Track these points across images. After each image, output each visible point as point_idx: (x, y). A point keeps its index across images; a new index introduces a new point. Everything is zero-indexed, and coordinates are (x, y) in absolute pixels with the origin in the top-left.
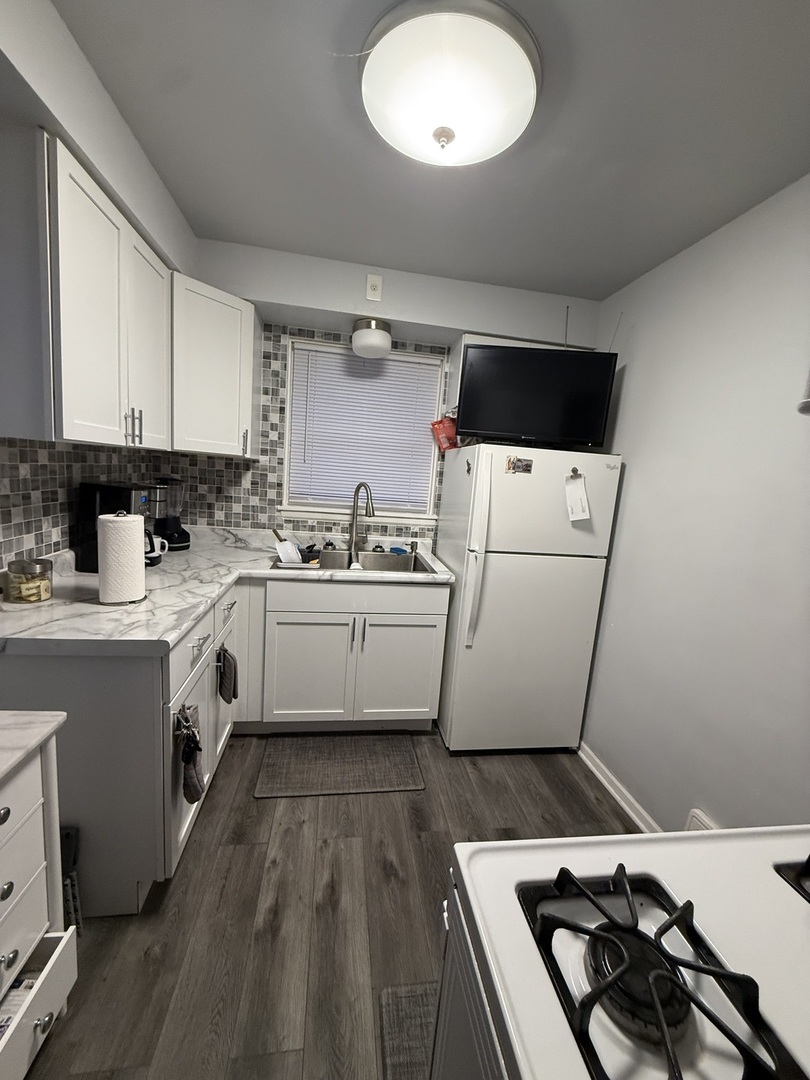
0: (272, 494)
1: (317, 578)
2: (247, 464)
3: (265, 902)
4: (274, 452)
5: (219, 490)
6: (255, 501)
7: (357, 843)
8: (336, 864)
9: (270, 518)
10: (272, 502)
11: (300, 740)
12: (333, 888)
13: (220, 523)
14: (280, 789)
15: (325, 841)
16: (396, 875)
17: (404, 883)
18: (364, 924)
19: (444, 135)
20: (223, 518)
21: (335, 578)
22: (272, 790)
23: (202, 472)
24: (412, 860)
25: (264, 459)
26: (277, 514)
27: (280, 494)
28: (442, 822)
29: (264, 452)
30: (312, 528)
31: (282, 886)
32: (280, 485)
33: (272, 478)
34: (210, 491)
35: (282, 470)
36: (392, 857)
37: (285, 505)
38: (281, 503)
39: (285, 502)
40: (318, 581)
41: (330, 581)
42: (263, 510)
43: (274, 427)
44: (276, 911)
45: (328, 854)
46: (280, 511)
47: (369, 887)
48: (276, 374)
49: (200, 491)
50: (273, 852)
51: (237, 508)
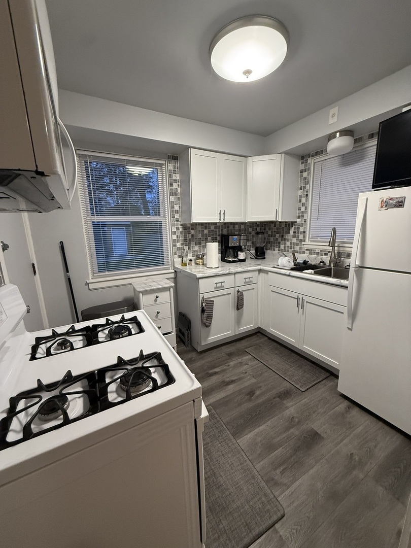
0: (301, 237)
1: (284, 273)
2: (293, 224)
3: (217, 370)
4: (303, 216)
5: (283, 236)
6: (294, 240)
7: (254, 380)
8: (240, 379)
9: (300, 248)
10: (301, 241)
11: (279, 346)
12: (232, 382)
13: (282, 250)
14: (253, 353)
15: (246, 373)
16: (251, 397)
17: (250, 400)
18: (227, 395)
19: (248, 72)
20: (283, 248)
22: (251, 352)
23: (277, 229)
24: (260, 400)
25: (299, 221)
26: (303, 246)
27: (304, 237)
29: (299, 217)
30: (318, 254)
31: (223, 371)
32: (304, 232)
33: (301, 229)
34: (280, 237)
35: (306, 225)
36: (258, 392)
37: (307, 242)
38: (304, 241)
39: (307, 240)
40: (285, 275)
41: (289, 275)
42: (297, 245)
43: (303, 205)
44: (216, 373)
45: (242, 375)
46: (304, 245)
47: (240, 390)
48: (305, 178)
49: (277, 237)
50: (232, 364)
51: (288, 244)
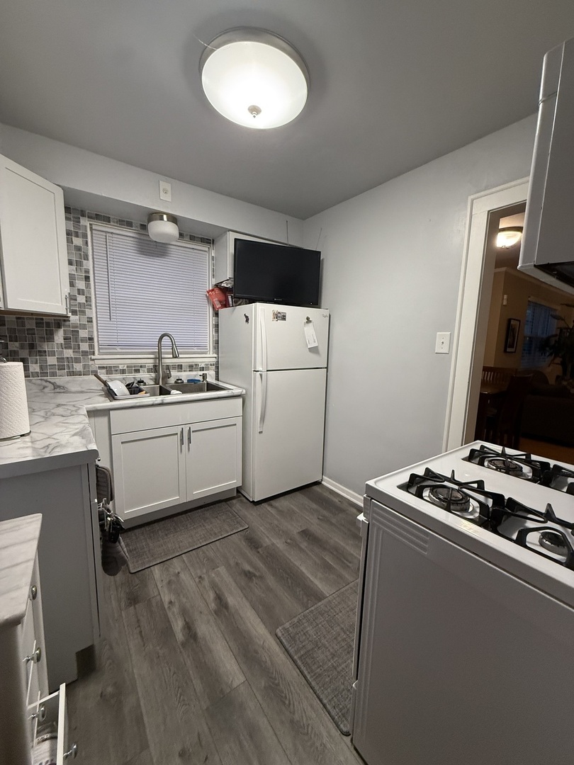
0: (84, 347)
1: (151, 403)
2: (59, 321)
3: (178, 626)
4: (83, 312)
5: (32, 346)
6: (69, 353)
7: (222, 570)
8: (214, 586)
9: (85, 366)
10: (85, 353)
11: (147, 528)
12: (220, 598)
13: (36, 375)
14: (150, 561)
15: (200, 577)
16: (255, 576)
17: (261, 578)
19: (255, 110)
20: (38, 370)
21: (165, 402)
22: (143, 564)
23: (12, 331)
24: (261, 565)
25: (74, 319)
26: (91, 363)
27: (91, 347)
28: (267, 540)
29: (74, 312)
30: (123, 372)
31: (184, 612)
32: (91, 339)
33: (83, 334)
34: (22, 347)
35: (92, 327)
36: (247, 568)
37: (97, 356)
38: (94, 354)
39: (96, 352)
40: (153, 405)
41: (162, 404)
42: (77, 360)
43: (80, 292)
44: (189, 628)
45: (206, 583)
46: (93, 360)
47: (242, 589)
48: (78, 249)
49: (10, 348)
50: (166, 598)
51: (52, 360)
